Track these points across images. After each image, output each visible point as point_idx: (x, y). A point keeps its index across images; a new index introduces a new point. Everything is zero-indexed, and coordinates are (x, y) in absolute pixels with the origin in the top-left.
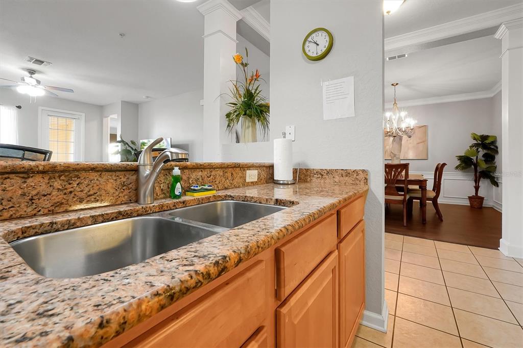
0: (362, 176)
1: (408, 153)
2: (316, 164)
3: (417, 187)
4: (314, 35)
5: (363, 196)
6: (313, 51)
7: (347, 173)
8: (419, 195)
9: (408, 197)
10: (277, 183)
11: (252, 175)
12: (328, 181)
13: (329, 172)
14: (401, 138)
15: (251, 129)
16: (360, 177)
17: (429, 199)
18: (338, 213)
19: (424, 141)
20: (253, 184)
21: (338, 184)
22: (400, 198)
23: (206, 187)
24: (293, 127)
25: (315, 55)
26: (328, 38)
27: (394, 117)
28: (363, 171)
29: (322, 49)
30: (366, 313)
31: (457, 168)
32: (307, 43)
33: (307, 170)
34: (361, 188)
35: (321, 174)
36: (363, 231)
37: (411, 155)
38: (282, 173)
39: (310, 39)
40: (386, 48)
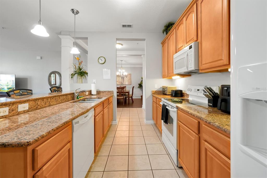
0: (112, 92)
1: (126, 82)
2: (102, 89)
3: (127, 94)
4: (101, 58)
5: (112, 96)
6: (101, 62)
7: (109, 92)
8: (128, 96)
9: (124, 97)
10: (92, 95)
11: (87, 93)
12: (105, 93)
13: (105, 92)
14: (124, 78)
15: (81, 79)
16: (111, 92)
17: (130, 97)
18: (108, 99)
19: (130, 79)
20: (87, 95)
21: (107, 94)
22: (122, 97)
23: (82, 96)
24: (95, 80)
25: (101, 63)
26: (104, 59)
27: (121, 71)
28: (112, 91)
29: (103, 62)
30: (113, 122)
31: (138, 87)
32: (99, 59)
33: (99, 91)
34: (112, 95)
35: (103, 92)
36: (112, 104)
37: (127, 83)
38: (94, 92)
39: (100, 58)
40: (117, 54)
